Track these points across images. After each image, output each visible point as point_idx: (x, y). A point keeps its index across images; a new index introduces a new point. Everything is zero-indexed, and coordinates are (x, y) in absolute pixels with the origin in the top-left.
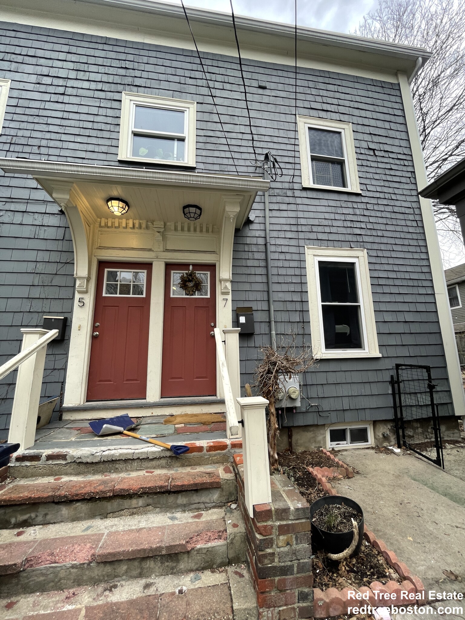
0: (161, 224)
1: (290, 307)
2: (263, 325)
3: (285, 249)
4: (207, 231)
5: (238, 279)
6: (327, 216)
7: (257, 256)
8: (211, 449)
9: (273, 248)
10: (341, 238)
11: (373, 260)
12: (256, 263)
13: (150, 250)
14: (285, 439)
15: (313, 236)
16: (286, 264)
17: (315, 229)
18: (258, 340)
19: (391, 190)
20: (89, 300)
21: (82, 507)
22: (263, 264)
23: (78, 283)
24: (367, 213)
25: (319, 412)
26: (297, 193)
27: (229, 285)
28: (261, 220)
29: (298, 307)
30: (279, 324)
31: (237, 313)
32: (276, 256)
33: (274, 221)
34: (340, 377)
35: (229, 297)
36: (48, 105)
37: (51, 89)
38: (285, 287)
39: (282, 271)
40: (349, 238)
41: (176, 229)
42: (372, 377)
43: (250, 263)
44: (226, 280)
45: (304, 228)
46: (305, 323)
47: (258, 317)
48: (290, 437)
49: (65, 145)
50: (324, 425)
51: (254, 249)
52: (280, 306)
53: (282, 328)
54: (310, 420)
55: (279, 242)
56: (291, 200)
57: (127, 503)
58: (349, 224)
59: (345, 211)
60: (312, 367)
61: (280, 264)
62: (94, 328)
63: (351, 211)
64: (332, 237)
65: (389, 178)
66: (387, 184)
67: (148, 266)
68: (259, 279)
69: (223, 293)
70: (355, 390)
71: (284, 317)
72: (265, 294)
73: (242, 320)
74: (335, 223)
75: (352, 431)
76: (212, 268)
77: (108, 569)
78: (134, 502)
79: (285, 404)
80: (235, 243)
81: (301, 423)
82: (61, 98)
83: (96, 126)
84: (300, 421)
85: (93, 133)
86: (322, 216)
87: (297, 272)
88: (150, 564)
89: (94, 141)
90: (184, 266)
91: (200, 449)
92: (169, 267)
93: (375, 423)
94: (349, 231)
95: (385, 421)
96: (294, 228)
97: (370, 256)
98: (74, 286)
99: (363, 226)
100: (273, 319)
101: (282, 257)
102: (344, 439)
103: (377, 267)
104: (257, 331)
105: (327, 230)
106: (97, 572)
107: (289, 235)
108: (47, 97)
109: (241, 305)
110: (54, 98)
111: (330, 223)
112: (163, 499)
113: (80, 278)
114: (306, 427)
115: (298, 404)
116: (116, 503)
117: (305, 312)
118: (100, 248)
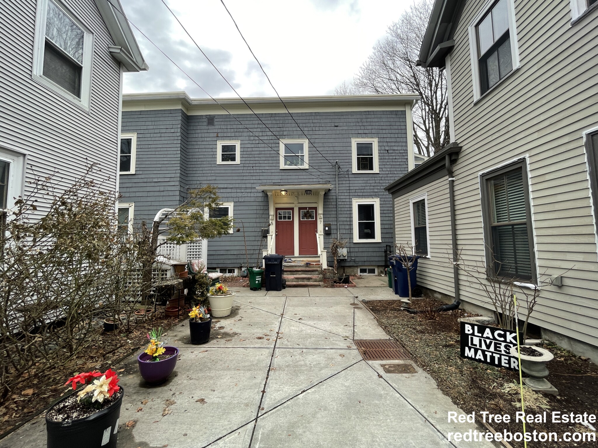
0: (296, 194)
1: (345, 223)
2: (334, 230)
3: (344, 200)
4: (314, 195)
5: (326, 213)
6: (362, 185)
7: (333, 203)
8: (316, 265)
9: (339, 200)
10: (369, 194)
11: (382, 203)
12: (332, 207)
13: (293, 203)
14: (342, 270)
15: (356, 194)
16: (344, 206)
17: (357, 191)
18: (333, 236)
19: (394, 169)
20: (274, 222)
21: (289, 273)
22: (335, 206)
23: (270, 217)
24: (381, 182)
25: (354, 261)
26: (350, 176)
27: (322, 216)
28: (335, 189)
29: (349, 223)
30: (341, 230)
31: (325, 226)
32: (340, 203)
33: (340, 188)
34: (364, 249)
35: (322, 220)
36: (254, 149)
37: (254, 142)
38: (344, 216)
39: (342, 209)
40: (372, 194)
41: (302, 195)
42: (377, 249)
43: (330, 206)
44: (321, 214)
45: (352, 191)
46: (351, 229)
47: (332, 227)
48: (344, 270)
49: (261, 165)
50: (357, 266)
51: (332, 200)
52: (341, 223)
53: (342, 231)
54: (351, 264)
55: (342, 197)
56: (348, 179)
58: (372, 188)
59: (371, 182)
60: (352, 246)
61: (342, 206)
62: (276, 232)
63: (374, 182)
64: (364, 194)
65: (394, 163)
66: (393, 166)
67: (292, 209)
68: (333, 213)
69: (320, 219)
70: (370, 254)
71: (343, 227)
72: (336, 218)
73: (327, 229)
74: (366, 188)
75: (369, 269)
76: (316, 208)
77: (297, 280)
78: (299, 273)
79: (342, 258)
80: (324, 199)
81: (348, 265)
82: (258, 146)
83: (271, 156)
84: (347, 264)
85: (270, 159)
86: (360, 185)
87: (349, 209)
88: (304, 280)
89: (271, 162)
90: (306, 208)
91: (313, 264)
92: (300, 209)
93: (378, 266)
94: (372, 190)
95: (381, 266)
96: (348, 191)
97: (380, 201)
99: (379, 188)
100: (338, 228)
101: (343, 203)
102: (366, 272)
103: (384, 206)
104: (332, 232)
105: (362, 191)
107: (346, 194)
108: (253, 146)
109: (327, 223)
110: (255, 145)
111: (364, 188)
112: (305, 272)
113: (271, 215)
114: (350, 267)
115: (346, 258)
116: (295, 273)
117: (351, 225)
118: (276, 203)
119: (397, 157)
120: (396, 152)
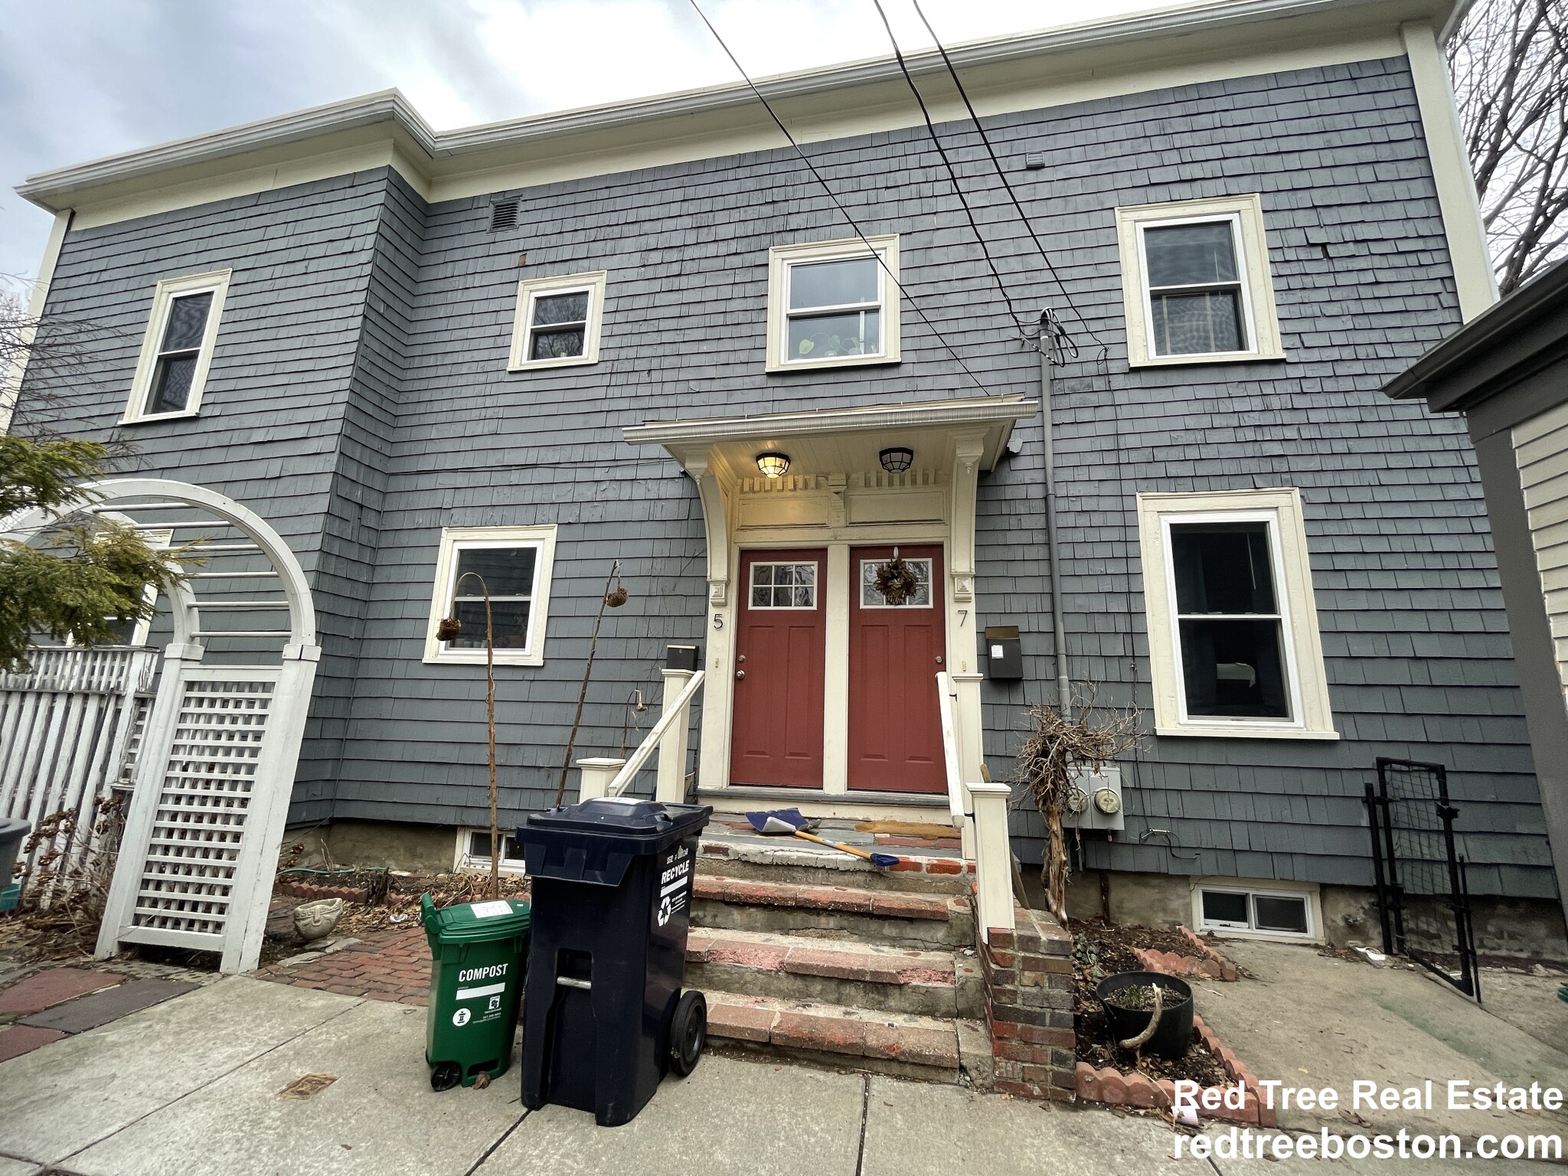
0: (840, 479)
1: (1101, 624)
2: (1042, 662)
3: (1089, 504)
4: (925, 482)
5: (989, 570)
6: (1191, 422)
7: (1027, 522)
8: (934, 868)
9: (1062, 505)
10: (1231, 468)
11: (1320, 513)
12: (1025, 538)
13: (823, 526)
14: (1094, 894)
15: (1159, 470)
16: (1093, 535)
17: (1160, 455)
18: (1032, 693)
19: (1375, 336)
20: (729, 616)
21: (758, 915)
22: (1040, 538)
23: (713, 590)
24: (1300, 402)
25: (1169, 847)
26: (1118, 382)
27: (970, 586)
28: (1036, 448)
29: (1122, 625)
30: (1077, 662)
31: (986, 639)
32: (1069, 520)
33: (1062, 447)
34: (1227, 780)
35: (971, 608)
36: (659, 300)
37: (662, 271)
38: (1091, 585)
39: (1082, 552)
40: (1252, 466)
41: (867, 484)
42: (1312, 783)
43: (1012, 538)
44: (964, 576)
45: (1134, 457)
46: (1138, 659)
47: (1029, 645)
48: (1105, 891)
49: (686, 361)
50: (1185, 878)
51: (1022, 509)
52: (1079, 624)
53: (1082, 670)
54: (1149, 861)
55: (1074, 490)
56: (1105, 398)
57: (813, 920)
58: (1250, 435)
59: (1238, 405)
60: (1150, 751)
61: (1079, 536)
62: (738, 664)
63: (1257, 404)
64: (1203, 469)
65: (1370, 307)
66: (1362, 322)
67: (820, 554)
68: (1032, 569)
69: (958, 600)
70: (1266, 810)
71: (1091, 646)
72: (1047, 600)
73: (997, 651)
74: (1213, 437)
75: (1260, 901)
76: (936, 551)
77: (799, 984)
78: (823, 921)
79: (1090, 822)
80: (981, 501)
81: (1129, 866)
82: (676, 283)
83: (731, 319)
84: (1125, 861)
85: (725, 332)
86: (1179, 424)
87: (1119, 550)
88: (850, 990)
89: (727, 345)
90: (883, 550)
91: (917, 867)
92: (857, 553)
93: (1325, 890)
94: (1250, 450)
95: (1354, 890)
96: (1111, 458)
97: (1307, 503)
98: (707, 595)
99: (1291, 433)
100: (1062, 651)
101: (1083, 520)
102: (1243, 917)
103: (1331, 528)
104: (1028, 672)
105: (1192, 453)
106: (788, 984)
107: (1099, 473)
108: (656, 286)
109: (995, 622)
110: (667, 284)
111: (1199, 437)
112: (864, 924)
113: (716, 582)
114: (1141, 877)
115: (1119, 824)
116: (799, 918)
117: (1136, 635)
118: (744, 528)
119: (1382, 276)
120: (1376, 248)
